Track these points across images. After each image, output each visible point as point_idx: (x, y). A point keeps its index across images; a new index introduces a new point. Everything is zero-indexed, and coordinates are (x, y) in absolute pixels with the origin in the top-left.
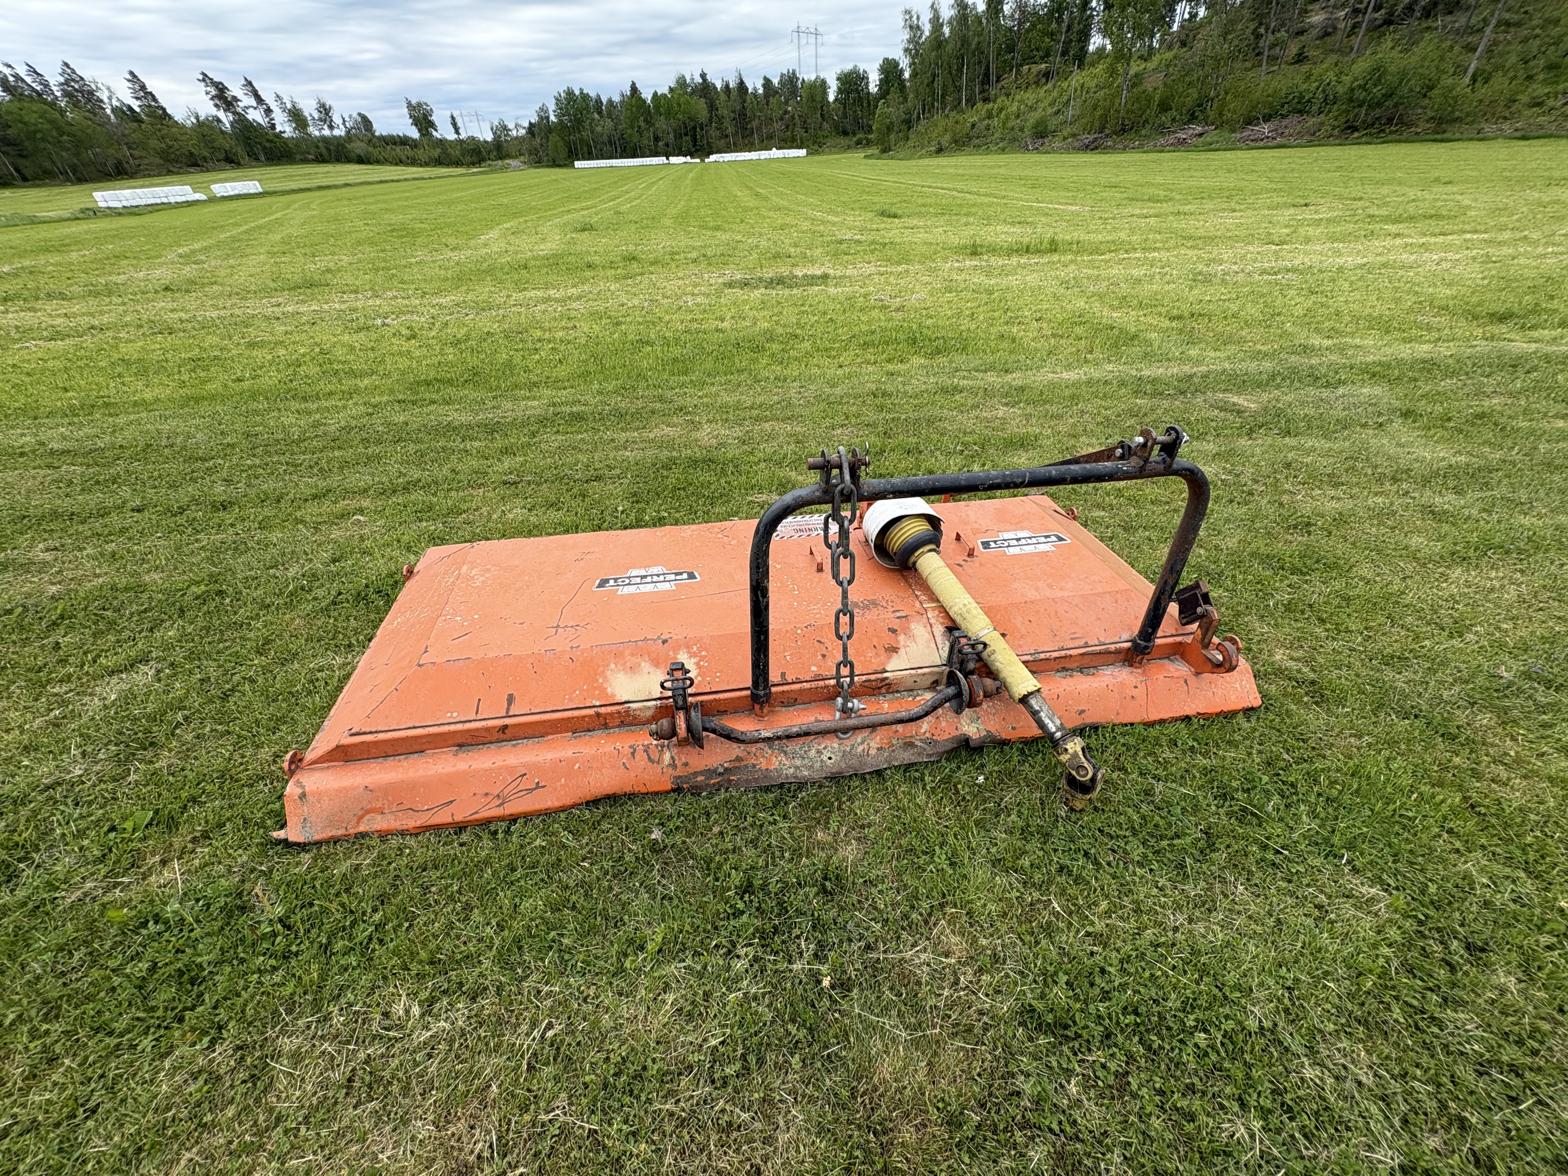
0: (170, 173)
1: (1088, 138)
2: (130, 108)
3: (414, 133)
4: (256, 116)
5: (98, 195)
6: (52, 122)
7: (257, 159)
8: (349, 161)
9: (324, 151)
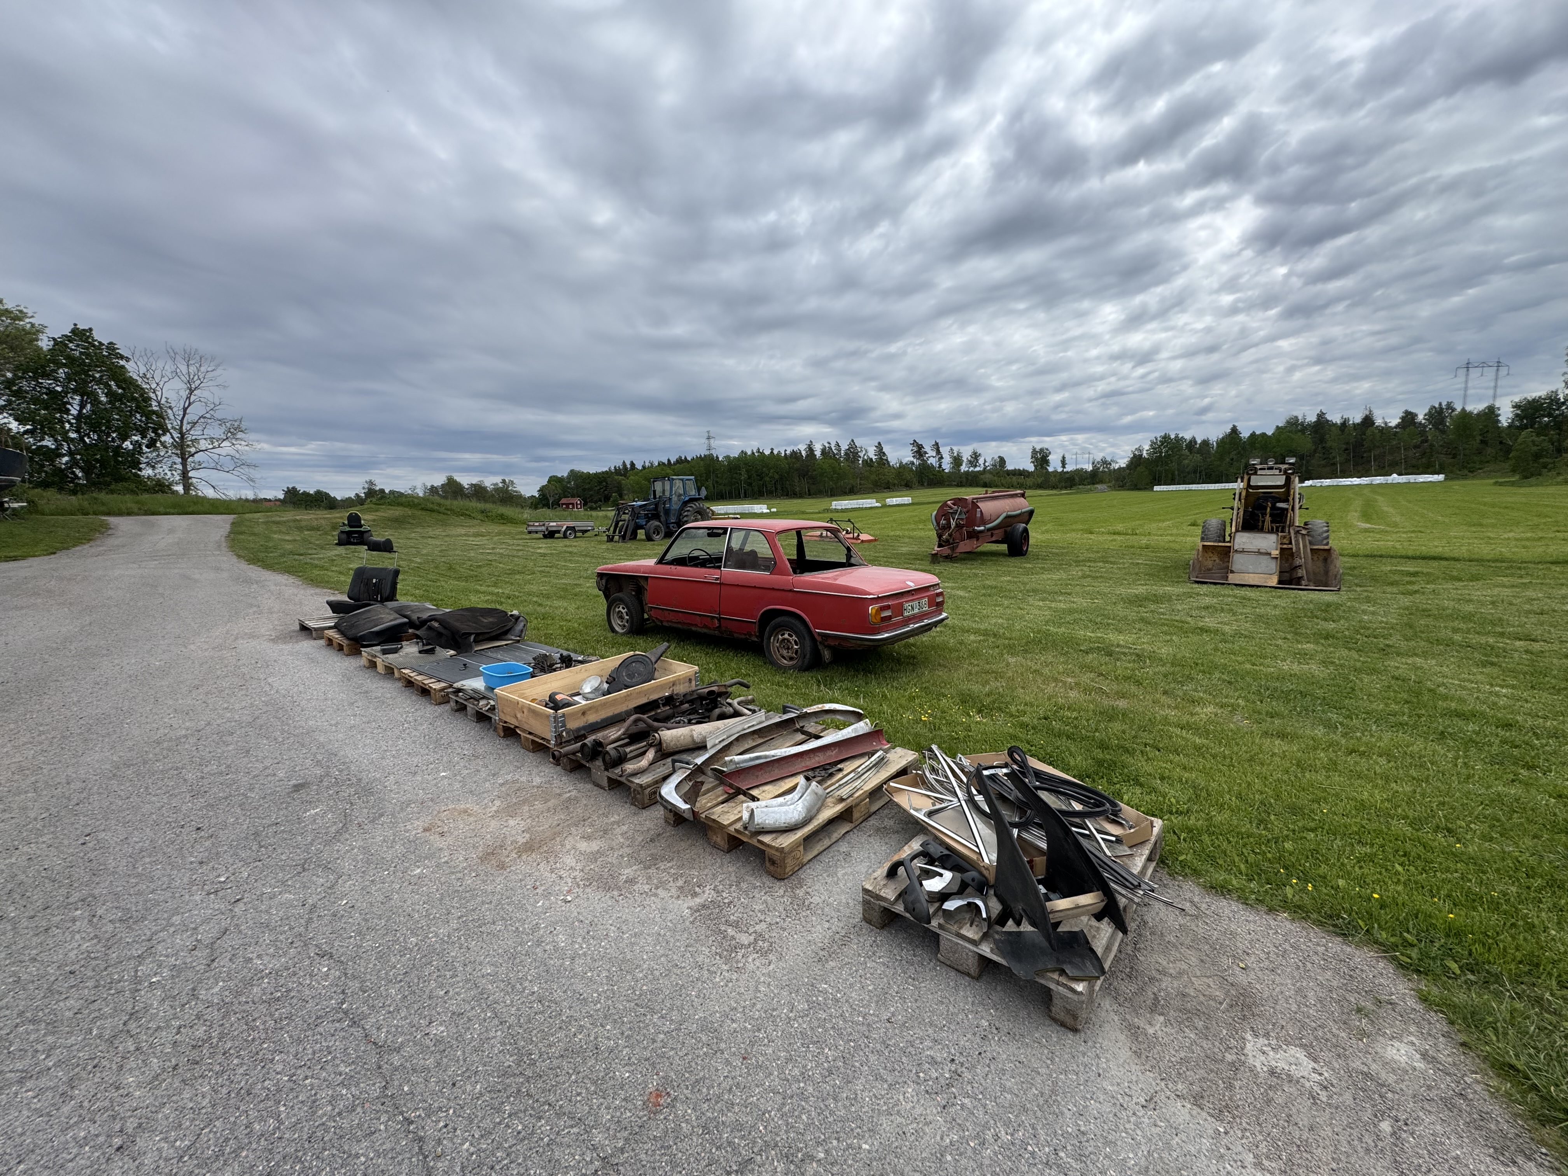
0: (874, 492)
2: (871, 459)
3: (1031, 468)
4: (933, 461)
5: (834, 503)
6: (833, 468)
7: (923, 485)
8: (977, 485)
9: (964, 480)
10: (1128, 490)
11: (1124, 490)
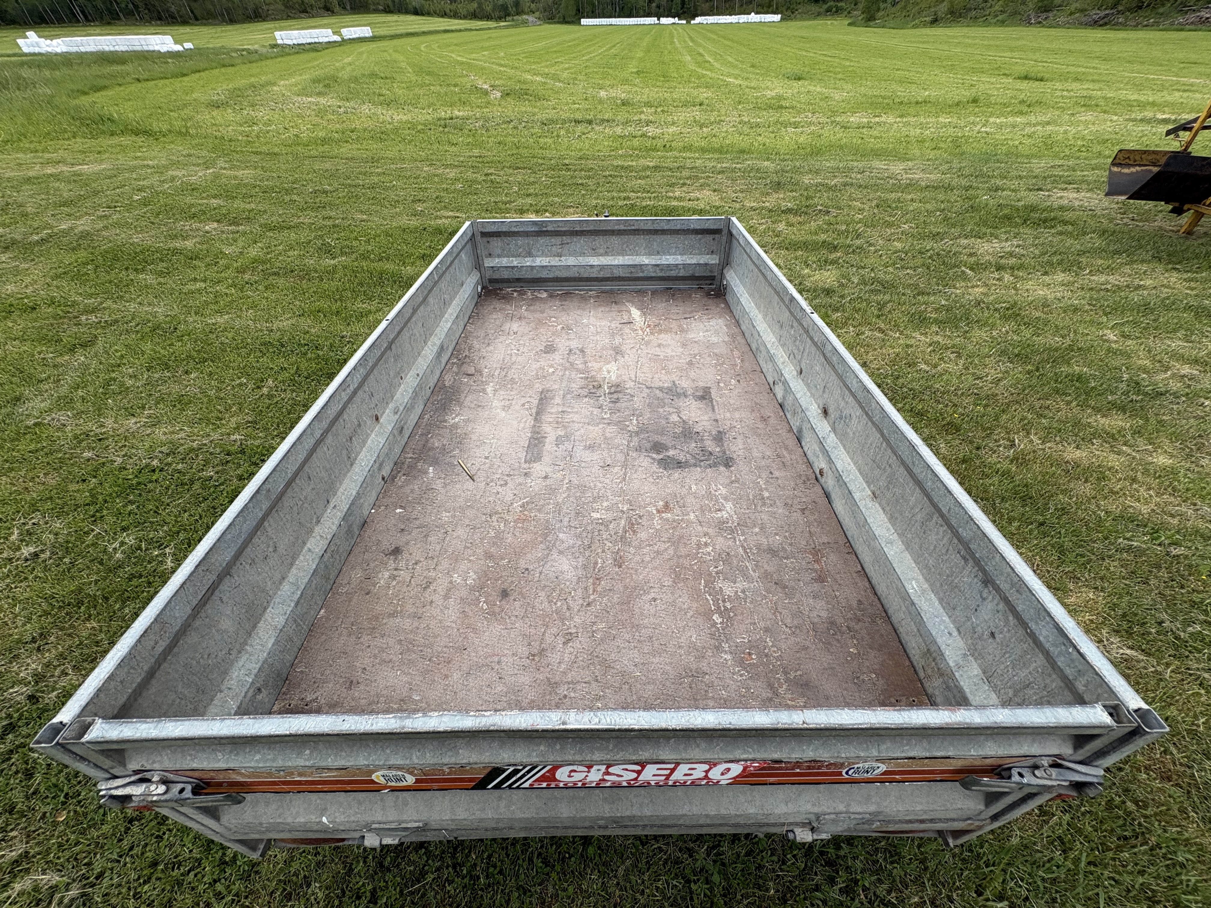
1: (1096, 14)
5: (277, 34)
10: (559, 23)
11: (555, 23)
